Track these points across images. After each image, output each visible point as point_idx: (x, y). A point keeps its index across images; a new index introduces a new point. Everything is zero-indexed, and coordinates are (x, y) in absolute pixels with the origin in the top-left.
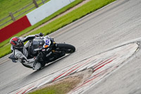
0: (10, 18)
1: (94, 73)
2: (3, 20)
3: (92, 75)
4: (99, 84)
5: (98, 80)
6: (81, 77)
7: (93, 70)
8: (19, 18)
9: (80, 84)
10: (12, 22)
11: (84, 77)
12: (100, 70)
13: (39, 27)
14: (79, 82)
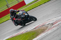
0: (17, 1)
1: (53, 26)
2: (14, 2)
3: (52, 26)
4: (55, 30)
5: (55, 29)
6: (47, 27)
7: (53, 24)
8: (21, 1)
9: (47, 30)
10: (18, 3)
11: (49, 27)
12: (56, 24)
13: (29, 5)
14: (46, 29)
